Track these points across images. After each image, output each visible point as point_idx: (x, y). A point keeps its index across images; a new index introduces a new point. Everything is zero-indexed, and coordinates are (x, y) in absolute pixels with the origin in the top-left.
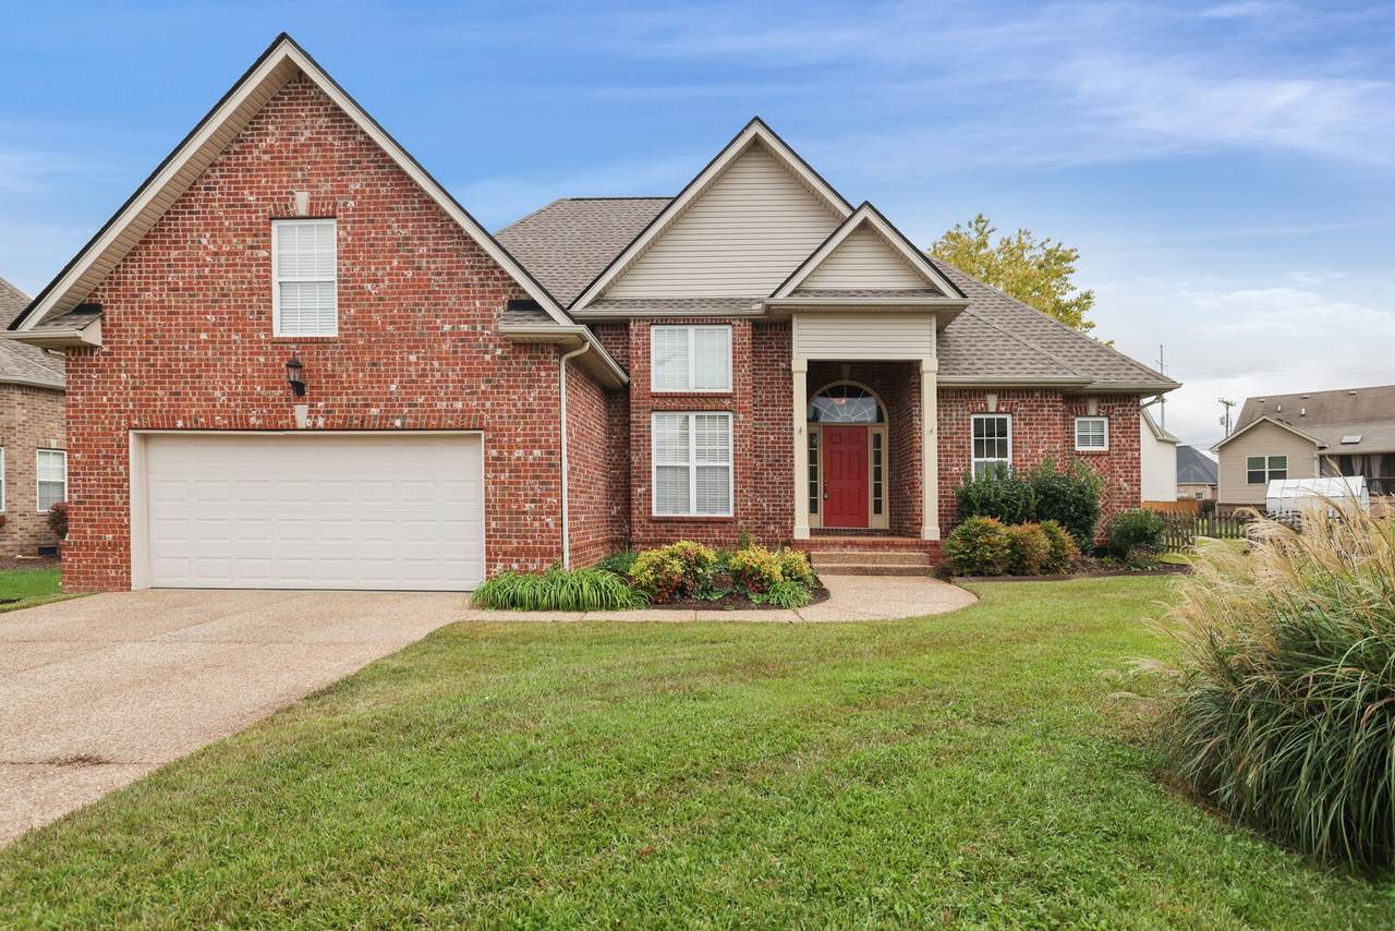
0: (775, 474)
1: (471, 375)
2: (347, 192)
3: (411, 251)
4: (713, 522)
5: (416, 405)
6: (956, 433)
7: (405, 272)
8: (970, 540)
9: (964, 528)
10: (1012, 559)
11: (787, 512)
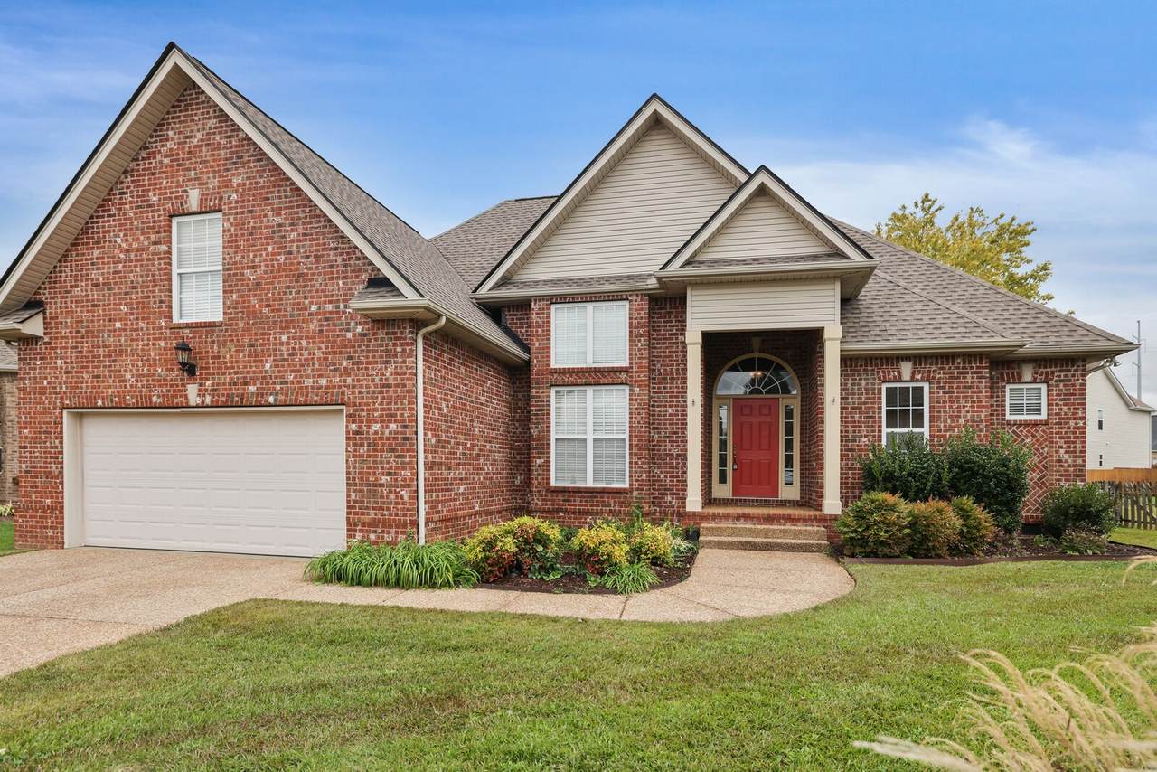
0: (672, 446)
2: (231, 186)
3: (283, 237)
4: (610, 493)
5: (286, 382)
6: (865, 403)
7: (279, 257)
8: (864, 518)
9: (859, 503)
10: (913, 540)
11: (684, 484)
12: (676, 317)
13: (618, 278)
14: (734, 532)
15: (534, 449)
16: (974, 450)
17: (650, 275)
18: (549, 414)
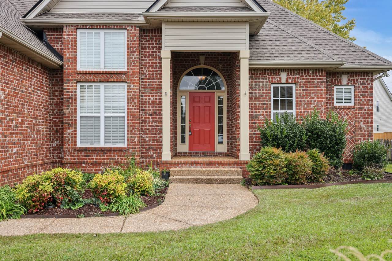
0: (153, 121)
4: (114, 150)
6: (262, 96)
8: (261, 162)
9: (260, 154)
10: (288, 174)
11: (160, 144)
12: (156, 41)
13: (120, 15)
14: (190, 173)
15: (66, 123)
16: (319, 122)
17: (140, 14)
18: (76, 100)
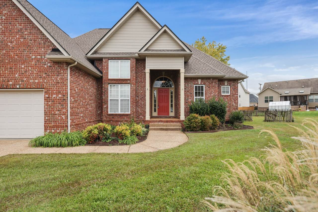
0: (142, 101)
1: (41, 72)
2: (3, 14)
3: (23, 33)
4: (125, 115)
5: (24, 81)
7: (21, 40)
8: (190, 121)
9: (189, 117)
10: (202, 126)
11: (145, 112)
12: (143, 65)
13: (127, 53)
14: (158, 126)
15: (104, 102)
16: (215, 102)
17: (136, 53)
18: (108, 92)
